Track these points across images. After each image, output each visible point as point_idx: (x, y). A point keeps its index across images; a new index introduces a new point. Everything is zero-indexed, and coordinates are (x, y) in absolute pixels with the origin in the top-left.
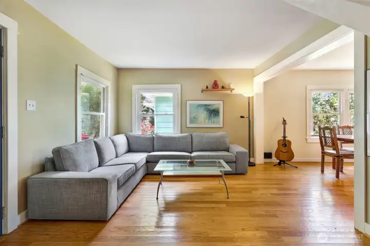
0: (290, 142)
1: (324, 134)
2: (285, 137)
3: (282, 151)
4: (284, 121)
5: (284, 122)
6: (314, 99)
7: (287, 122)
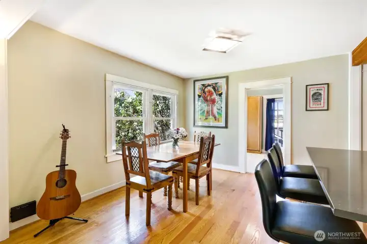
0: (73, 174)
1: (130, 153)
2: (63, 165)
3: (55, 199)
4: (65, 131)
5: (65, 134)
6: (117, 100)
7: (71, 134)
